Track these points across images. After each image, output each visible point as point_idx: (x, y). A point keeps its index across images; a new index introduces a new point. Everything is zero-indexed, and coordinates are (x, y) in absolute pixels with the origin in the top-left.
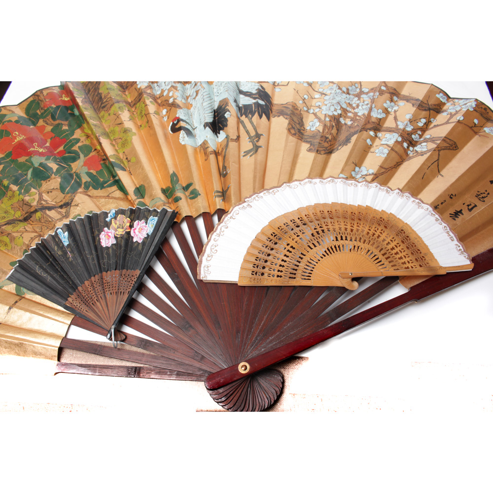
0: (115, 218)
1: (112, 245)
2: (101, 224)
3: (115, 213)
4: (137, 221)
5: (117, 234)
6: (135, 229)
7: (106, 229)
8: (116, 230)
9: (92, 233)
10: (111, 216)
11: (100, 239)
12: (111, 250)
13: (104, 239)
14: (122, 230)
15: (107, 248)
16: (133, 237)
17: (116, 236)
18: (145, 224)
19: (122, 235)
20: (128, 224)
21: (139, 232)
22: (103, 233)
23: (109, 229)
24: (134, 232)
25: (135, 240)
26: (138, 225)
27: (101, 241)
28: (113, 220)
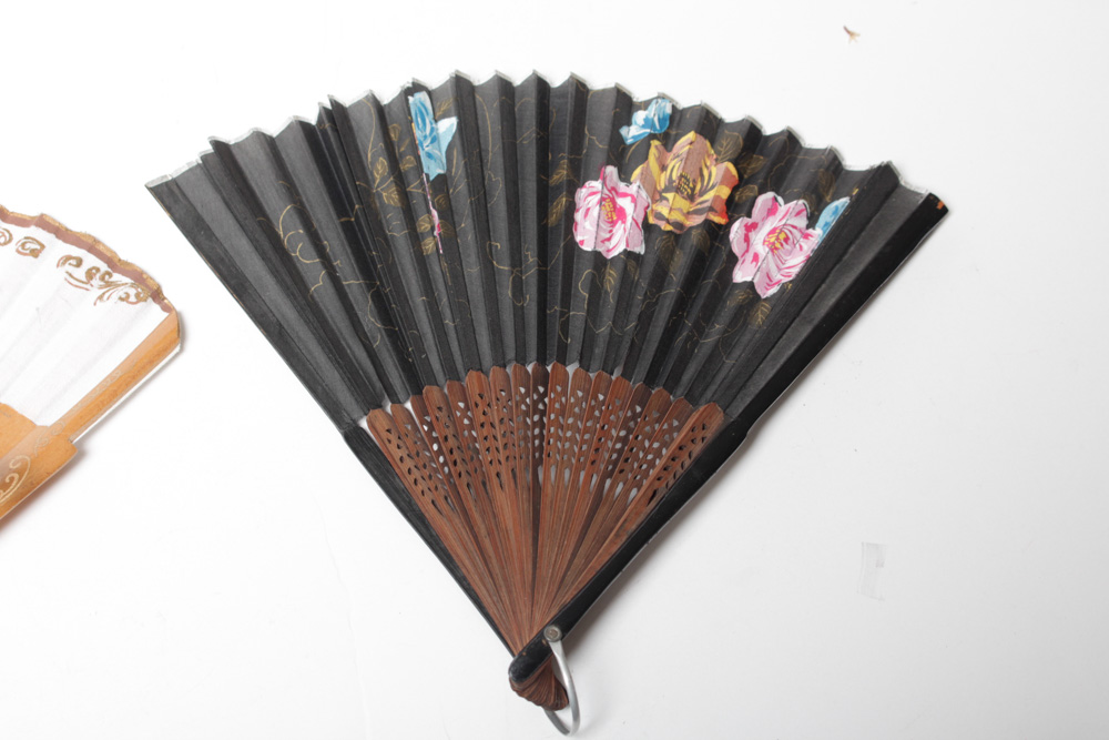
0: (667, 140)
1: (628, 254)
2: (597, 142)
3: (672, 117)
4: (770, 195)
5: (659, 216)
6: (754, 226)
7: (611, 170)
8: (657, 196)
9: (544, 168)
10: (648, 123)
11: (571, 208)
12: (612, 279)
13: (595, 212)
14: (684, 205)
15: (598, 260)
16: (732, 260)
17: (652, 220)
18: (802, 222)
19: (679, 225)
20: (725, 192)
21: (773, 249)
22: (597, 185)
23: (625, 176)
24: (747, 239)
25: (741, 275)
26: (772, 211)
27: (579, 216)
28: (655, 143)
